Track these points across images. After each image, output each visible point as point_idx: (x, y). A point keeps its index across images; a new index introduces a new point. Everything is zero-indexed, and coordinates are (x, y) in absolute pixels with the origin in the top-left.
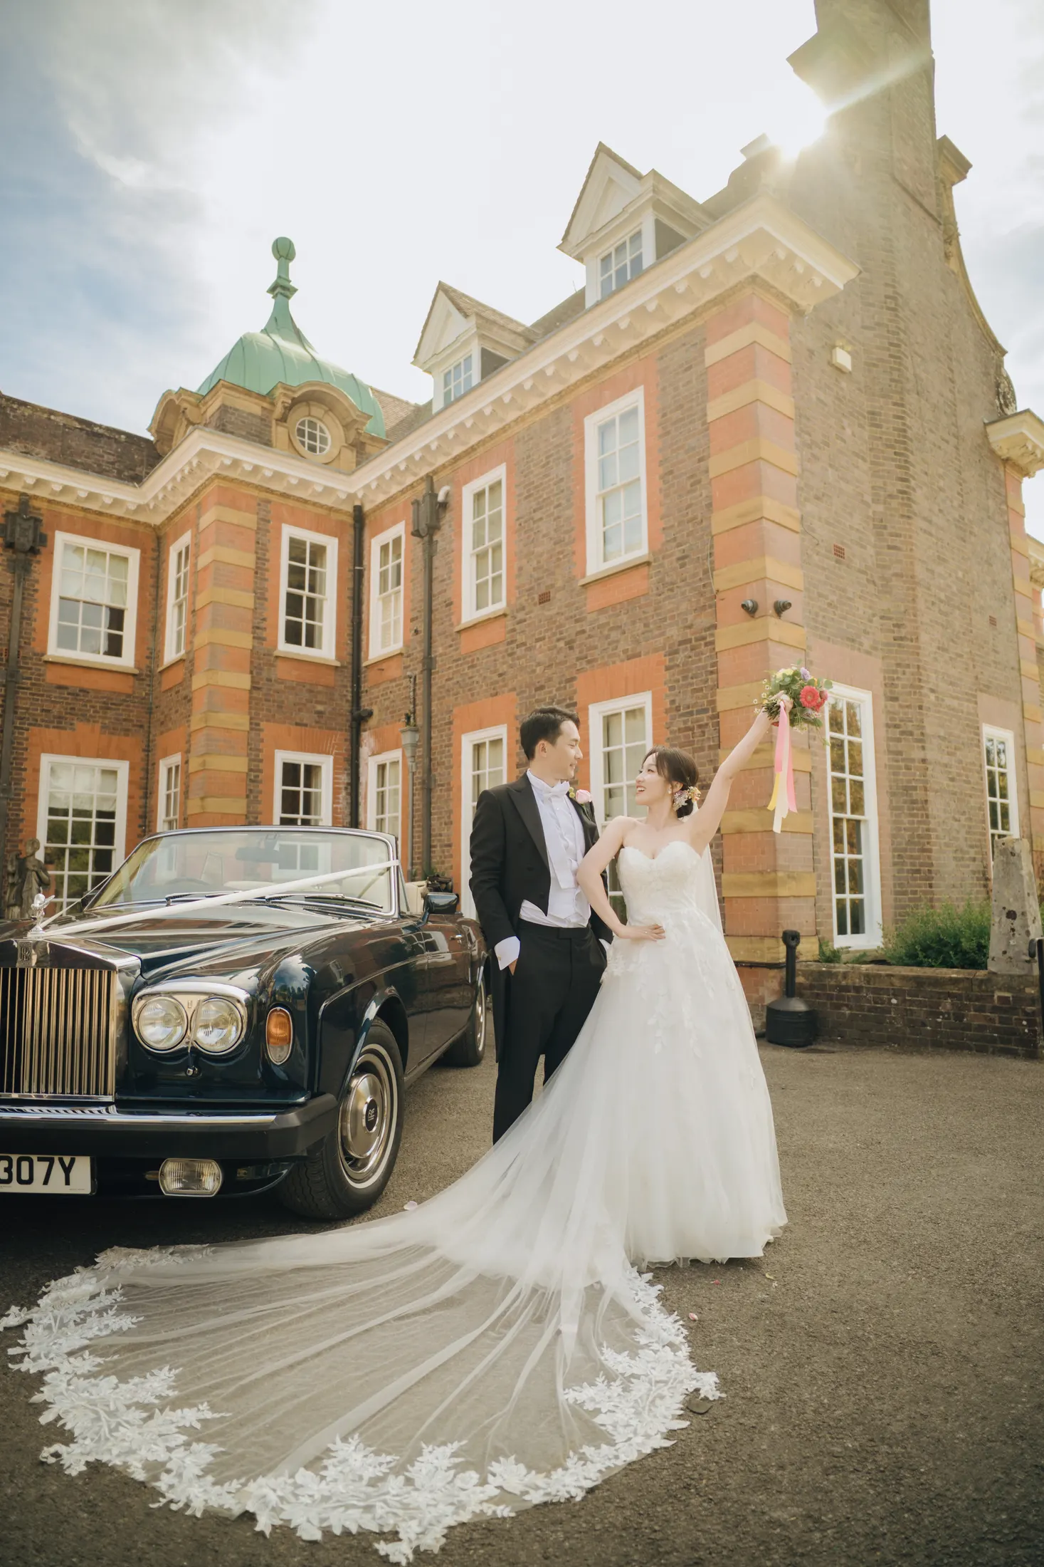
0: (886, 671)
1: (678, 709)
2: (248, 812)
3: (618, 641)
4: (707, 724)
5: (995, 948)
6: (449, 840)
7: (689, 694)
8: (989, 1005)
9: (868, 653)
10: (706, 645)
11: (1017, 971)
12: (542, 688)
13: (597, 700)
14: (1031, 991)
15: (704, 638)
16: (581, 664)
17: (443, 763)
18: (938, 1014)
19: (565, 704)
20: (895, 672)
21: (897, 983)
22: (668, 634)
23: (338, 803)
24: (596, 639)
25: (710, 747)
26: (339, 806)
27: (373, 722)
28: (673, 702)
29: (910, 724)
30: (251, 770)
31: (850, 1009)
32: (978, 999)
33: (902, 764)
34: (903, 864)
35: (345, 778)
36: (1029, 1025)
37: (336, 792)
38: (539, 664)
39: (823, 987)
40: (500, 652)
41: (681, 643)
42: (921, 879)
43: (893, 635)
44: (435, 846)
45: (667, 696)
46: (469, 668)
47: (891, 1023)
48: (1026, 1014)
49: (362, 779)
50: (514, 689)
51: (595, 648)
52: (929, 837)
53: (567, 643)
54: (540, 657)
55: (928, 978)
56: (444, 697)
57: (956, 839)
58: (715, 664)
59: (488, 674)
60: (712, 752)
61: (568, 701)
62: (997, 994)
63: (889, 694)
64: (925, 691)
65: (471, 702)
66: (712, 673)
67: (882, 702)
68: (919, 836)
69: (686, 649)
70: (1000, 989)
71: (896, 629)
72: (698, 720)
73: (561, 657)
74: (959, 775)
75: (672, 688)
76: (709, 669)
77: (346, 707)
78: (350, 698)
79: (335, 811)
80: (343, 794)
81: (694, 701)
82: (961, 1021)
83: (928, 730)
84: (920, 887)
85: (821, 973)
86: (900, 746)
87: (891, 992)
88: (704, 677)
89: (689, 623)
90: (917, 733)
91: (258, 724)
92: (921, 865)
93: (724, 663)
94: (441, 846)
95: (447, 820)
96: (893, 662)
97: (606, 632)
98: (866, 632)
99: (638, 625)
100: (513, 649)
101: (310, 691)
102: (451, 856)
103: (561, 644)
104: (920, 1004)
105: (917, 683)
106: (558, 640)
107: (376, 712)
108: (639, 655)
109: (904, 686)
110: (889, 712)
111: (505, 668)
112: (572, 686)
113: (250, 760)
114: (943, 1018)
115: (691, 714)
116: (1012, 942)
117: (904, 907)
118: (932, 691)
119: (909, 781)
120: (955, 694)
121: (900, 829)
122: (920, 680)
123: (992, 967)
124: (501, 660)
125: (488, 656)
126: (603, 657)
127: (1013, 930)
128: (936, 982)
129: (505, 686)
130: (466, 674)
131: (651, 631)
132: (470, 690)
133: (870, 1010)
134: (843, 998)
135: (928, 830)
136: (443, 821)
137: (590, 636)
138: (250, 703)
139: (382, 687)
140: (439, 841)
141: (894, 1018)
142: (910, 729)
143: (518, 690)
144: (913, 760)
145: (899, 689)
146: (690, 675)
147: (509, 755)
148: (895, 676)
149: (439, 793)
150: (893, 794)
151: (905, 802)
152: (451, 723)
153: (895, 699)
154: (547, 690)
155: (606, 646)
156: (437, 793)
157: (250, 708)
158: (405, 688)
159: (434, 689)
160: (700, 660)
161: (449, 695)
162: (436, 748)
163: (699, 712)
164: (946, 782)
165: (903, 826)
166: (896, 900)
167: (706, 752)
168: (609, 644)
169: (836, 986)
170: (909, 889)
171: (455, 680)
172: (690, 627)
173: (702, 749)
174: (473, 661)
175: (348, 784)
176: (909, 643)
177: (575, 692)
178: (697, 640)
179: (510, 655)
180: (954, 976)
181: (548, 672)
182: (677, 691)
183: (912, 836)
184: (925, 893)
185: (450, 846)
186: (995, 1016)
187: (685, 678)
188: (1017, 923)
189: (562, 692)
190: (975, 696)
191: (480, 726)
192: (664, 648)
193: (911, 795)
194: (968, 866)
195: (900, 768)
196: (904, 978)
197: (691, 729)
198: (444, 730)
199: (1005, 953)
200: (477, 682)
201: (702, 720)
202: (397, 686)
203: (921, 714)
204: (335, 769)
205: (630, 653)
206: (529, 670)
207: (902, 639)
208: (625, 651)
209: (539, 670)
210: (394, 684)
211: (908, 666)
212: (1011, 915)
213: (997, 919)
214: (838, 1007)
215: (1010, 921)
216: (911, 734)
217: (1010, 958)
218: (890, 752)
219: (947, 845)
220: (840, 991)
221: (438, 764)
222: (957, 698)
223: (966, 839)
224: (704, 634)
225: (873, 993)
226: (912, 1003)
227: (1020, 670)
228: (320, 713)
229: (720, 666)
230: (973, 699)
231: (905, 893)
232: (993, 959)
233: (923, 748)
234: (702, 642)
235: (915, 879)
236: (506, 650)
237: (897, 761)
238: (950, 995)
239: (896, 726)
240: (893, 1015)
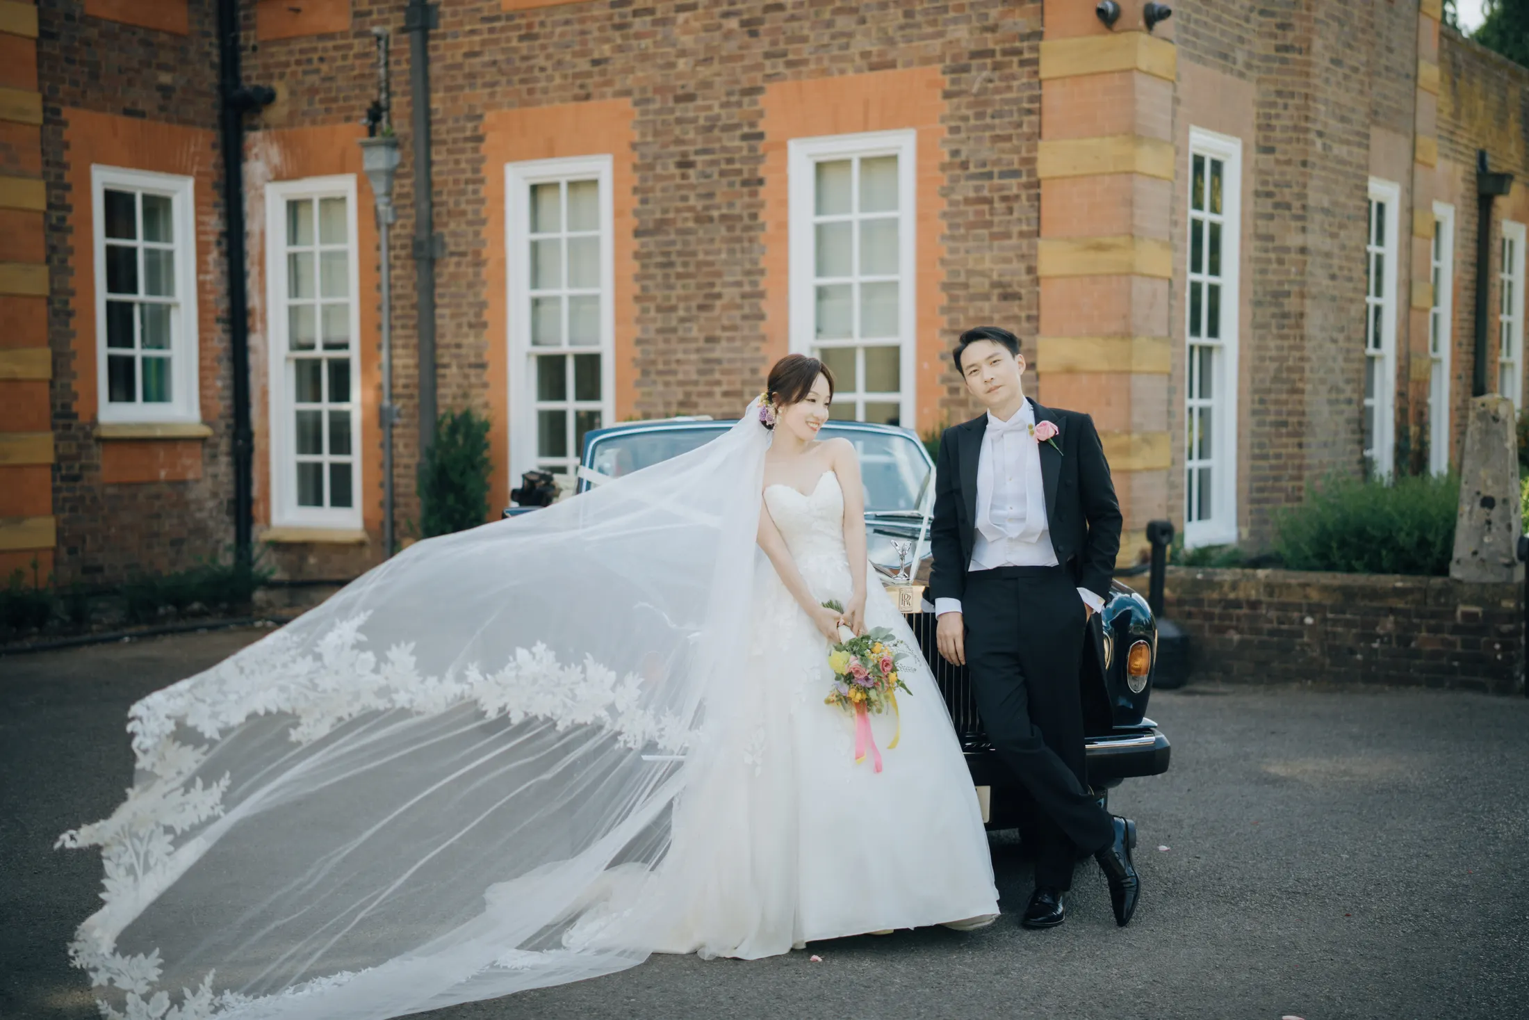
0: (1262, 104)
1: (964, 166)
2: (53, 291)
3: (850, 35)
4: (1017, 197)
5: (1462, 547)
6: (479, 355)
7: (988, 144)
8: (1448, 624)
9: (1241, 75)
10: (1022, 63)
11: (1490, 578)
12: (690, 98)
13: (806, 131)
14: (1508, 604)
15: (1018, 52)
16: (774, 66)
17: (463, 213)
18: (1374, 637)
19: (738, 133)
20: (1273, 105)
21: (1315, 596)
22: (950, 37)
23: (207, 272)
24: (807, 24)
25: (1022, 234)
26: (209, 277)
27: (277, 112)
28: (955, 153)
29: (1287, 191)
30: (50, 206)
31: (1240, 631)
32: (1433, 615)
33: (1273, 256)
34: (1267, 412)
35: (215, 223)
36: (1503, 650)
37: (202, 250)
38: (683, 53)
39: (1199, 602)
40: (595, 19)
41: (975, 55)
42: (1289, 435)
43: (1273, 42)
44: (446, 366)
45: (945, 142)
46: (522, 38)
47: (1303, 650)
48: (1501, 635)
49: (251, 226)
50: (627, 93)
51: (804, 40)
52: (1302, 370)
53: (744, 24)
54: (687, 41)
55: (1362, 588)
56: (461, 88)
57: (1332, 371)
58: (1038, 99)
59: (568, 57)
60: (1025, 243)
61: (746, 130)
62: (1462, 608)
63: (1262, 143)
64: (1312, 136)
65: (525, 104)
66: (1030, 112)
67: (1253, 155)
68: (1289, 370)
69: (983, 67)
70: (1465, 602)
71: (1279, 32)
72: (1001, 188)
73: (731, 47)
74: (1341, 268)
75: (955, 130)
76: (1026, 105)
77: (211, 78)
78: (216, 59)
79: (201, 286)
80: (214, 255)
81: (995, 157)
82: (1407, 644)
83: (1311, 202)
84: (1286, 446)
85: (1196, 583)
86: (1273, 227)
87: (1305, 608)
88: (1016, 117)
89: (991, 22)
90: (1296, 204)
91: (57, 112)
92: (1290, 413)
93: (1053, 97)
94: (460, 367)
95: (473, 320)
96: (1272, 88)
97: (827, 16)
98: (1241, 40)
99: (892, 11)
100: (623, 16)
101: (146, 43)
102: (485, 385)
103: (733, 23)
104: (1349, 624)
105: (1303, 124)
106: (726, 15)
107: (282, 93)
108: (892, 65)
109: (1285, 129)
110: (1261, 172)
111: (606, 49)
112: (755, 103)
113: (49, 187)
114: (1382, 642)
115: (989, 176)
116: (1486, 540)
117: (1265, 479)
118: (1320, 134)
119: (1281, 283)
120: (1345, 136)
121: (1262, 359)
122: (1307, 118)
123: (1456, 572)
124: (596, 34)
125: (567, 22)
126: (819, 60)
127: (1489, 522)
128: (1374, 594)
129: (609, 83)
130: (515, 50)
131: (918, 26)
132: (523, 81)
133: (1272, 633)
134: (1230, 618)
135: (1302, 359)
136: (464, 320)
137: (793, 18)
138: (39, 65)
139: (296, 46)
140: (457, 356)
141: (1308, 645)
142: (1288, 198)
143: (637, 96)
144: (1287, 250)
145: (1278, 134)
146: (989, 111)
147: (618, 214)
148: (1273, 112)
149: (452, 269)
150: (1258, 304)
151: (1274, 316)
152: (479, 139)
153: (1269, 150)
154: (700, 102)
155: (826, 40)
156: (448, 268)
157: (41, 77)
158: (357, 56)
159: (436, 69)
160: (1009, 88)
161: (472, 86)
162: (445, 183)
163: (1003, 175)
164: (1326, 282)
165: (1269, 354)
166: (1253, 468)
167: (1014, 241)
168: (833, 37)
169: (1220, 601)
170: (1271, 452)
171: (486, 58)
172: (993, 29)
173: (1007, 235)
174: (530, 26)
175: (222, 234)
176: (1297, 56)
177: (761, 114)
178: (1005, 53)
179: (620, 27)
180: (1399, 584)
181: (704, 72)
182: (963, 135)
183: (1279, 370)
184: (1291, 456)
185: (482, 366)
186: (1457, 639)
187: (980, 116)
188: (1496, 513)
189: (735, 110)
190: (1367, 136)
191: (550, 151)
192: (941, 59)
193: (1282, 305)
194: (1342, 412)
195: (1269, 261)
196: (1325, 589)
197: (989, 201)
198: (462, 151)
199: (1475, 553)
200: (542, 69)
201: (1010, 188)
202: (336, 48)
203: (1303, 174)
204: (198, 203)
205: (874, 59)
206: (660, 61)
207: (1286, 48)
208: (865, 55)
209: (682, 64)
210: (330, 44)
211: (1292, 95)
212: (1488, 502)
213: (1466, 508)
214: (1221, 630)
215: (1486, 510)
216: (1288, 207)
217: (1483, 560)
218: (1259, 237)
219: (1323, 381)
220: (1225, 608)
221: (449, 213)
222: (1348, 143)
223: (1343, 371)
224: (1017, 44)
225: (1277, 609)
226: (1335, 622)
227: (1416, 78)
228: (166, 90)
229: (1046, 102)
230: (1364, 140)
231: (1265, 457)
232: (1458, 562)
233: (1304, 230)
234: (1015, 59)
235: (1279, 435)
236: (610, 18)
237: (1266, 251)
238: (1392, 611)
239: (1269, 195)
240: (1306, 639)
